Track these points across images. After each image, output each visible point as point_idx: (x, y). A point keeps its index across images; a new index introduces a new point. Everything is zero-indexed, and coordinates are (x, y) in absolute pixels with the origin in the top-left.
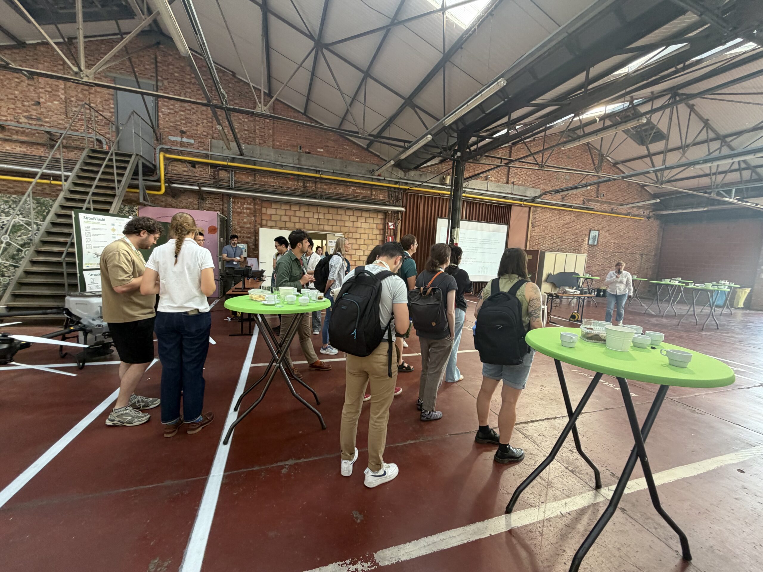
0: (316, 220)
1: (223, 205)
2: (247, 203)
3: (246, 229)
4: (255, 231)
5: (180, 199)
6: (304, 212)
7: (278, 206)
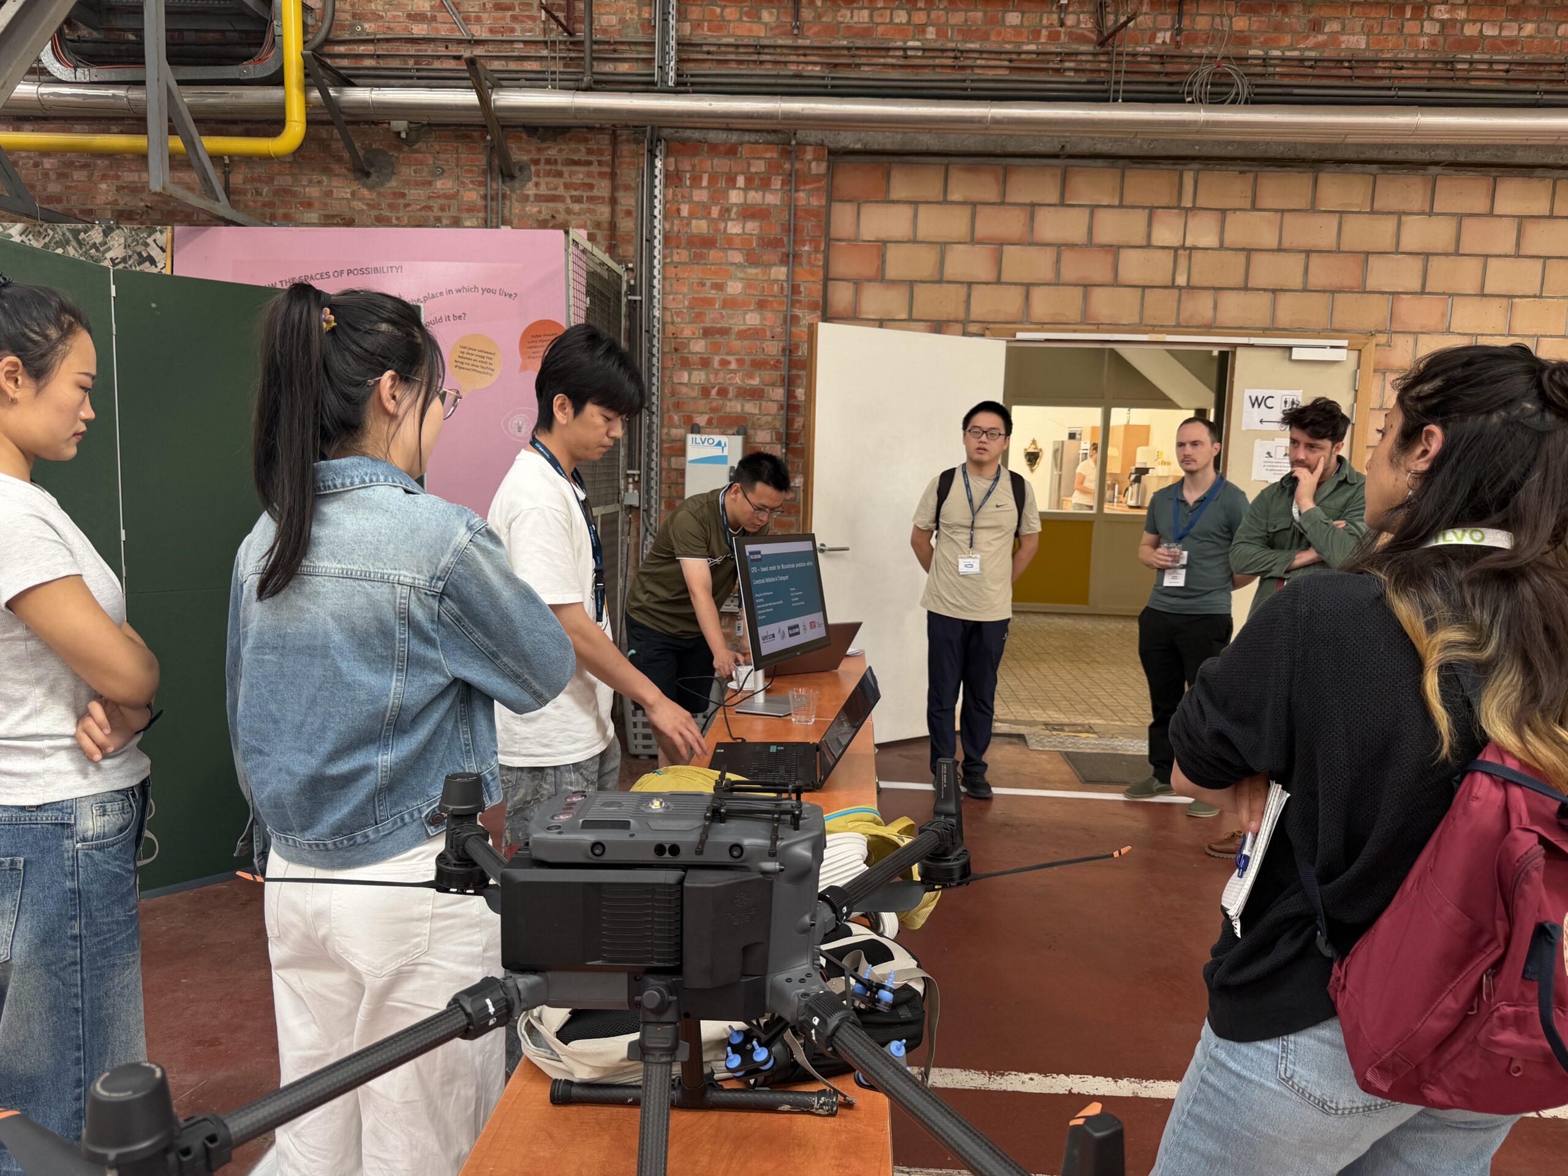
0: (1167, 258)
1: (613, 201)
2: (749, 181)
3: (737, 344)
4: (789, 350)
5: (393, 183)
6: (1093, 208)
7: (927, 184)
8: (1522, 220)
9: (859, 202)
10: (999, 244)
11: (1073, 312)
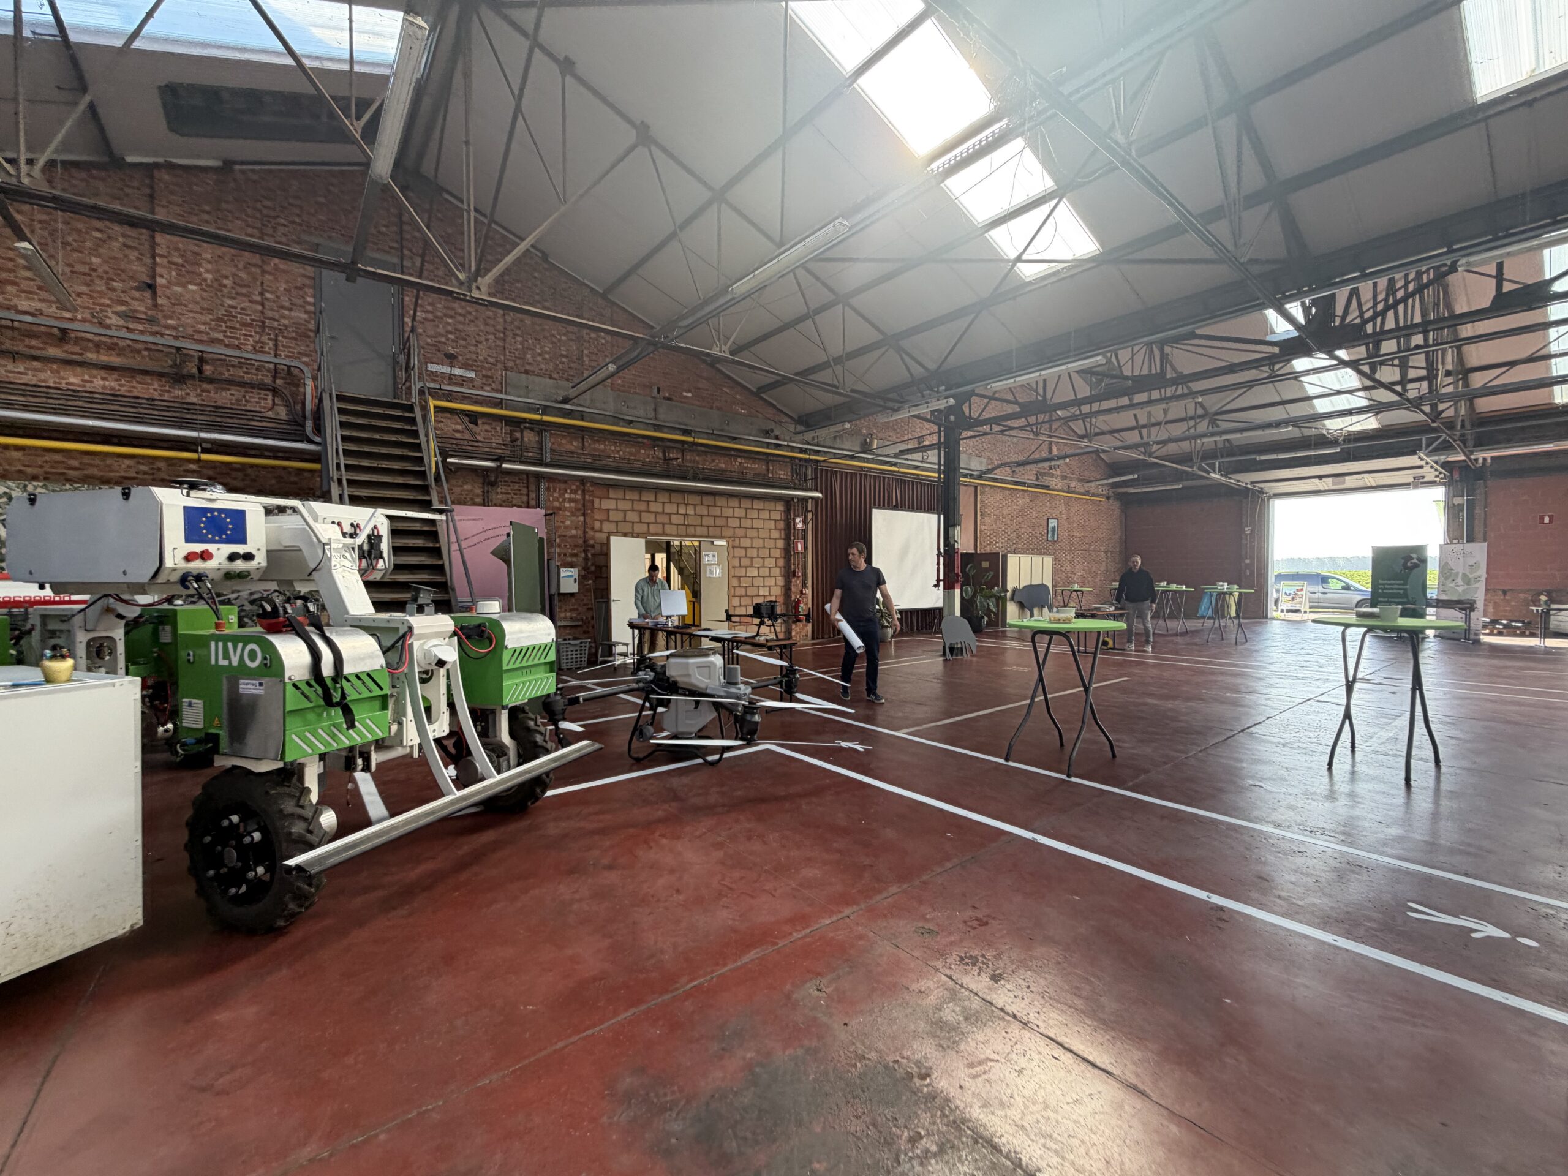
0: (682, 517)
2: (571, 491)
3: (570, 540)
6: (664, 503)
7: (620, 494)
8: (759, 510)
9: (601, 498)
10: (641, 512)
11: (660, 531)
